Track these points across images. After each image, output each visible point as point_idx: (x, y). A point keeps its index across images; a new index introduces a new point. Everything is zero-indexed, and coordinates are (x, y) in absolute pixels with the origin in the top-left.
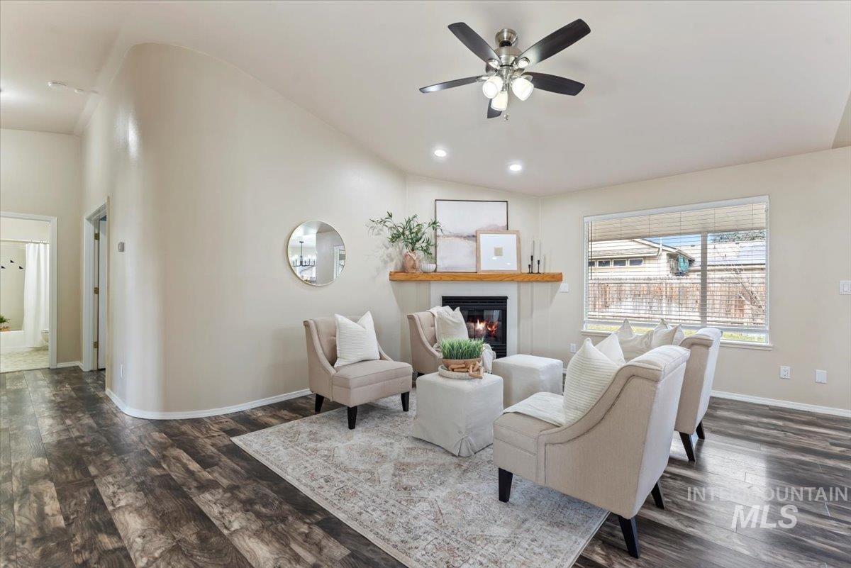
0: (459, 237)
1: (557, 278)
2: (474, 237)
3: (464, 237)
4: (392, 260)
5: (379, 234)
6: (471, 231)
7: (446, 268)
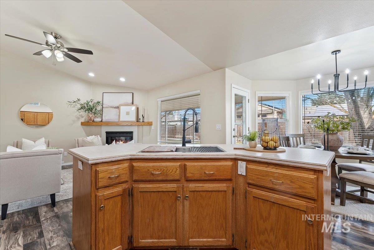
0: (112, 107)
1: (150, 124)
2: (118, 107)
3: (114, 108)
4: (83, 117)
5: (74, 107)
6: (117, 105)
7: (106, 120)
